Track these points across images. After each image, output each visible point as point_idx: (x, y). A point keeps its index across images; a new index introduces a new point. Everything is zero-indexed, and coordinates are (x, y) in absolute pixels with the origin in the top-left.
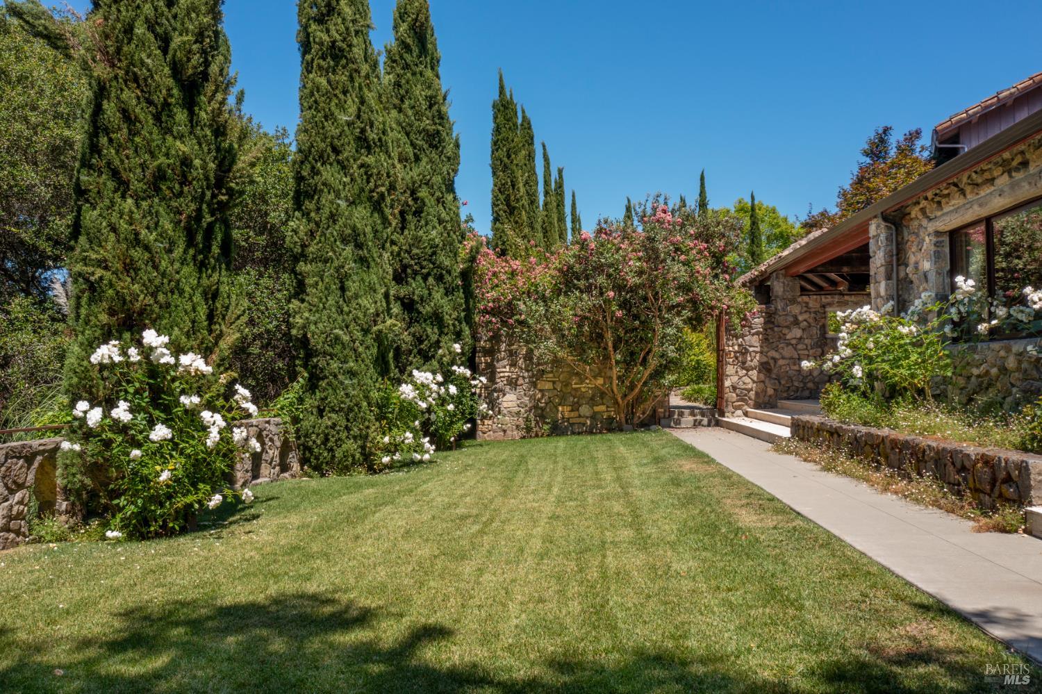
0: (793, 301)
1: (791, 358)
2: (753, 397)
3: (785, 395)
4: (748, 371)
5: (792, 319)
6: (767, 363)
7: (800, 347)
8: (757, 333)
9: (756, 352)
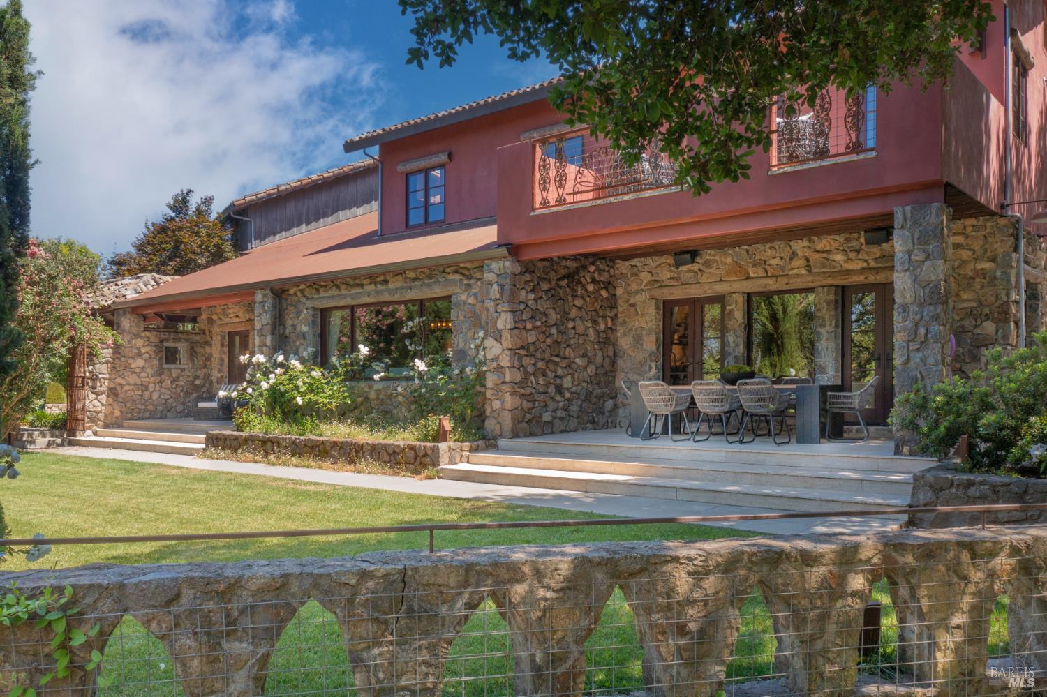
0: (137, 336)
1: (135, 384)
2: (102, 418)
3: (130, 416)
4: (97, 394)
5: (136, 351)
6: (115, 388)
7: (142, 375)
8: (107, 362)
9: (105, 379)
